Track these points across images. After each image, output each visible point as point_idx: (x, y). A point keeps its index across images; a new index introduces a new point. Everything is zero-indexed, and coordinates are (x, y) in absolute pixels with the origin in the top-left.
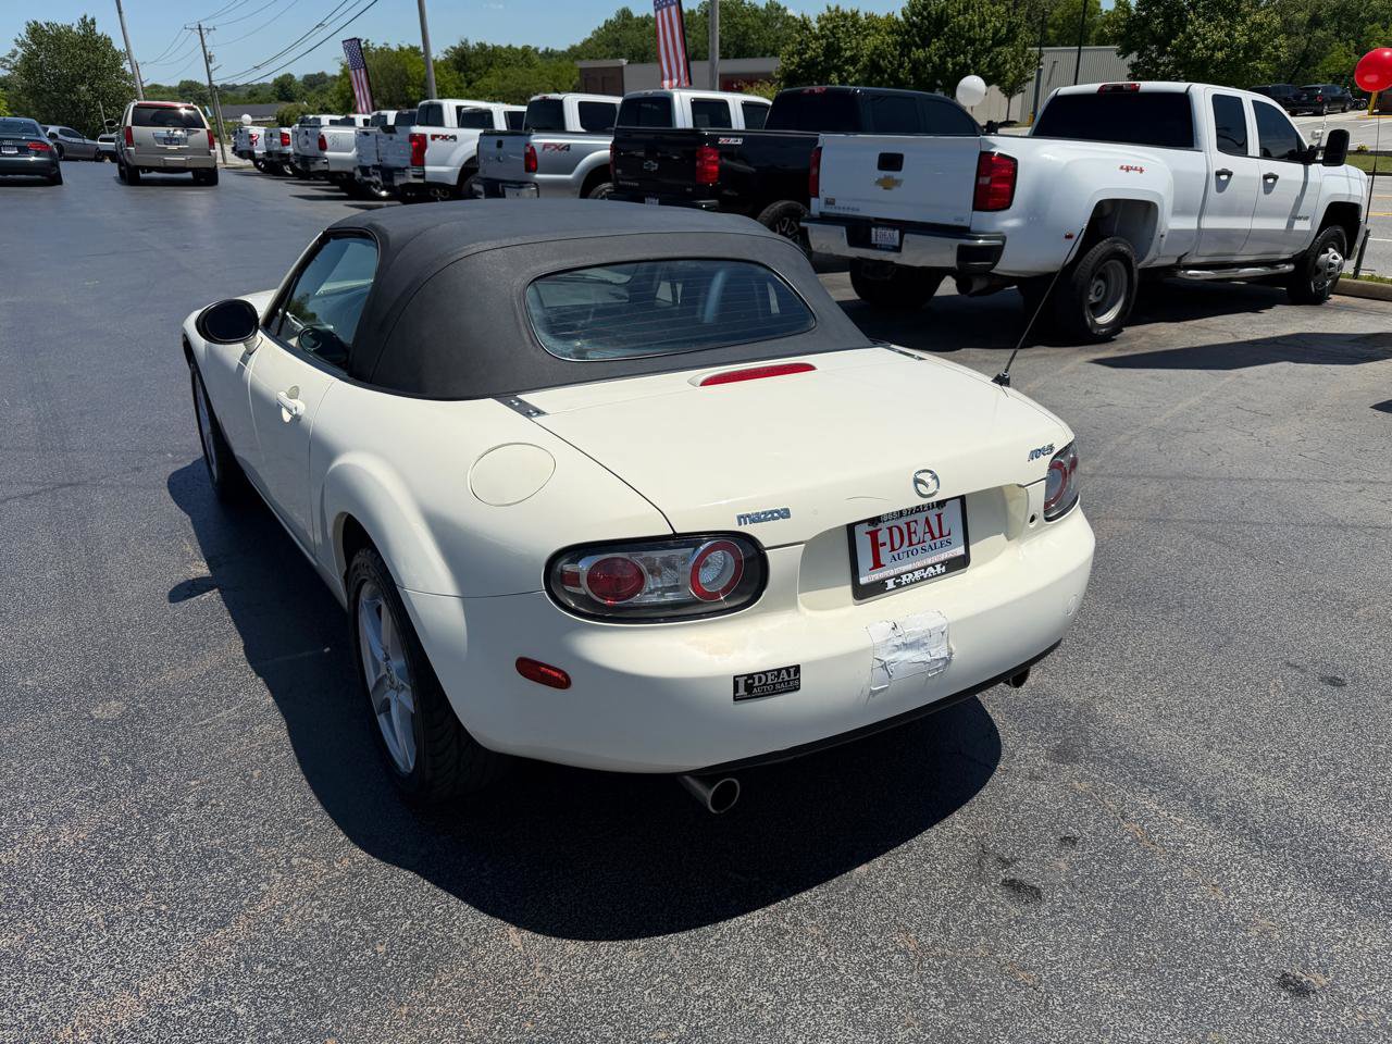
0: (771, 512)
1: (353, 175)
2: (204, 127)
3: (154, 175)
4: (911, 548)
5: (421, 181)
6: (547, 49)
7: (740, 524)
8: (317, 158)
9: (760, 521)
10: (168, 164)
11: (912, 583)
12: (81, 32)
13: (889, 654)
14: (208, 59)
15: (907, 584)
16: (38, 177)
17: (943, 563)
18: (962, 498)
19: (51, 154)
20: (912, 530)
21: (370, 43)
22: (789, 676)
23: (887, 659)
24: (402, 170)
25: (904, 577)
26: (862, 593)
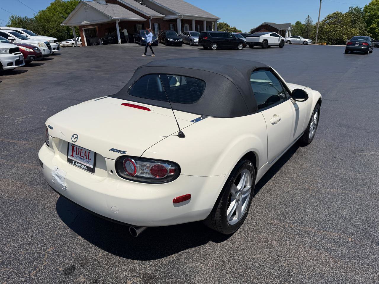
0: (51, 127)
4: (80, 157)
7: (48, 127)
11: (78, 166)
16: (362, 52)
17: (87, 167)
19: (368, 46)
20: (82, 152)
23: (53, 175)
25: (77, 163)
26: (69, 160)
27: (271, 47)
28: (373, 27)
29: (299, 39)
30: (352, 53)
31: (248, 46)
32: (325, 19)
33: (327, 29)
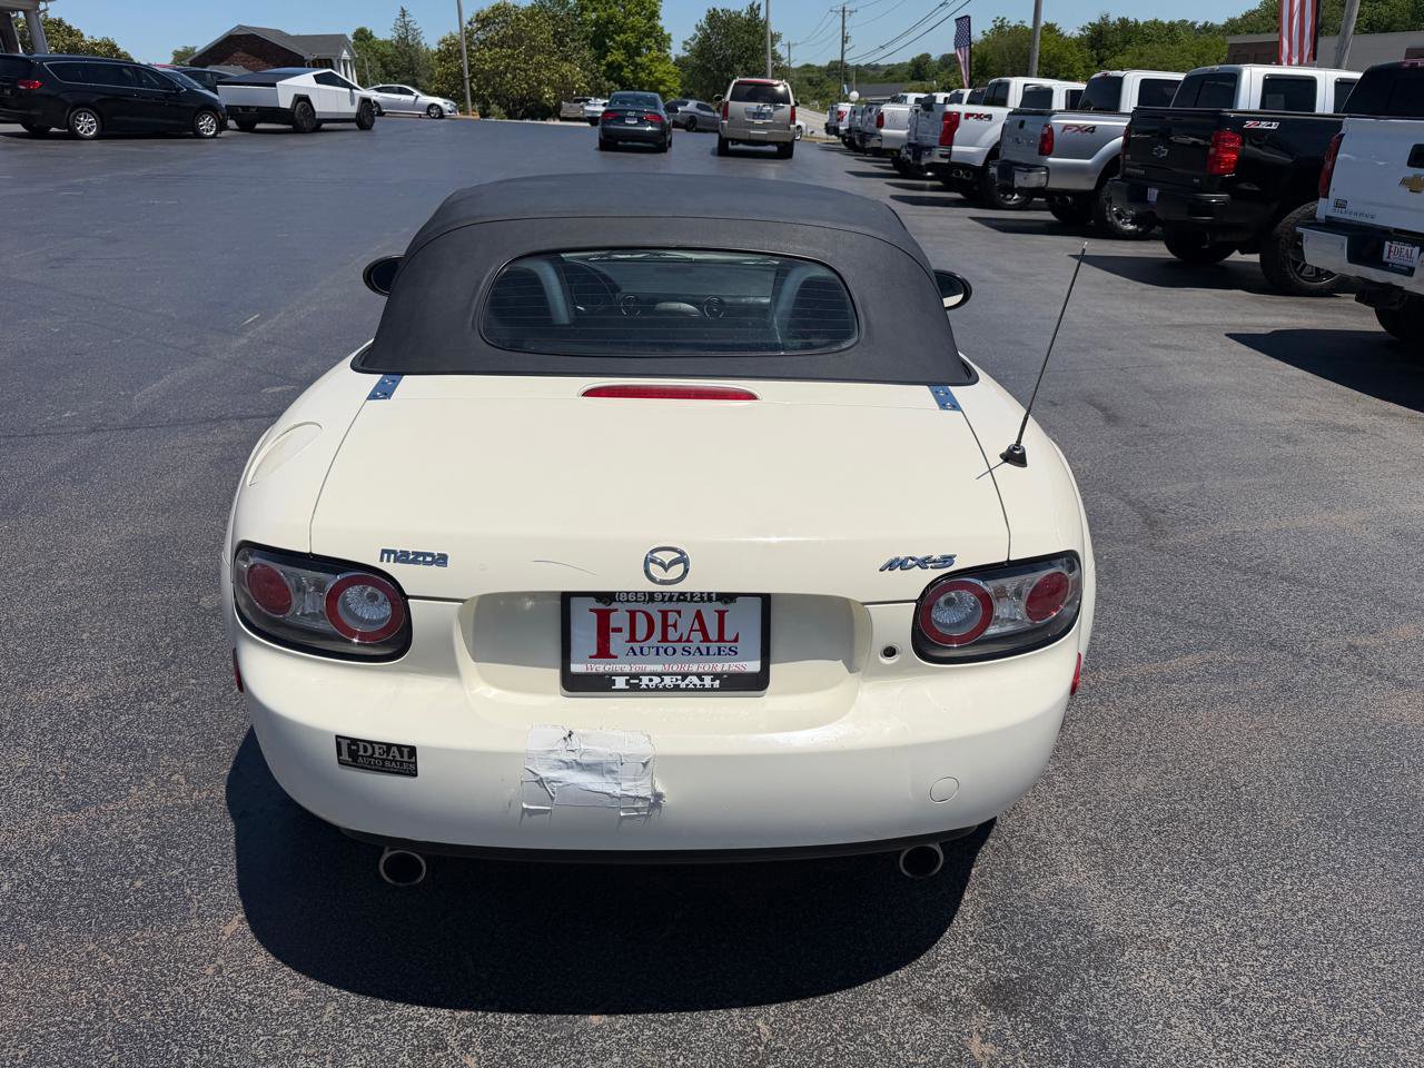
0: (425, 555)
1: (899, 151)
2: (789, 103)
3: (741, 146)
4: (665, 645)
5: (946, 161)
6: (1206, 23)
7: (382, 560)
8: (872, 135)
9: (407, 561)
10: (752, 138)
11: (657, 689)
12: (748, 16)
13: (551, 768)
14: (845, 40)
15: (648, 689)
16: (650, 145)
17: (716, 676)
18: (766, 599)
19: (662, 124)
20: (670, 622)
21: (1005, 21)
22: (402, 757)
23: (544, 774)
24: (930, 148)
25: (645, 680)
26: (574, 684)
27: (324, 126)
28: (613, 61)
29: (411, 98)
30: (616, 149)
31: (232, 123)
32: (470, 27)
33: (486, 60)
